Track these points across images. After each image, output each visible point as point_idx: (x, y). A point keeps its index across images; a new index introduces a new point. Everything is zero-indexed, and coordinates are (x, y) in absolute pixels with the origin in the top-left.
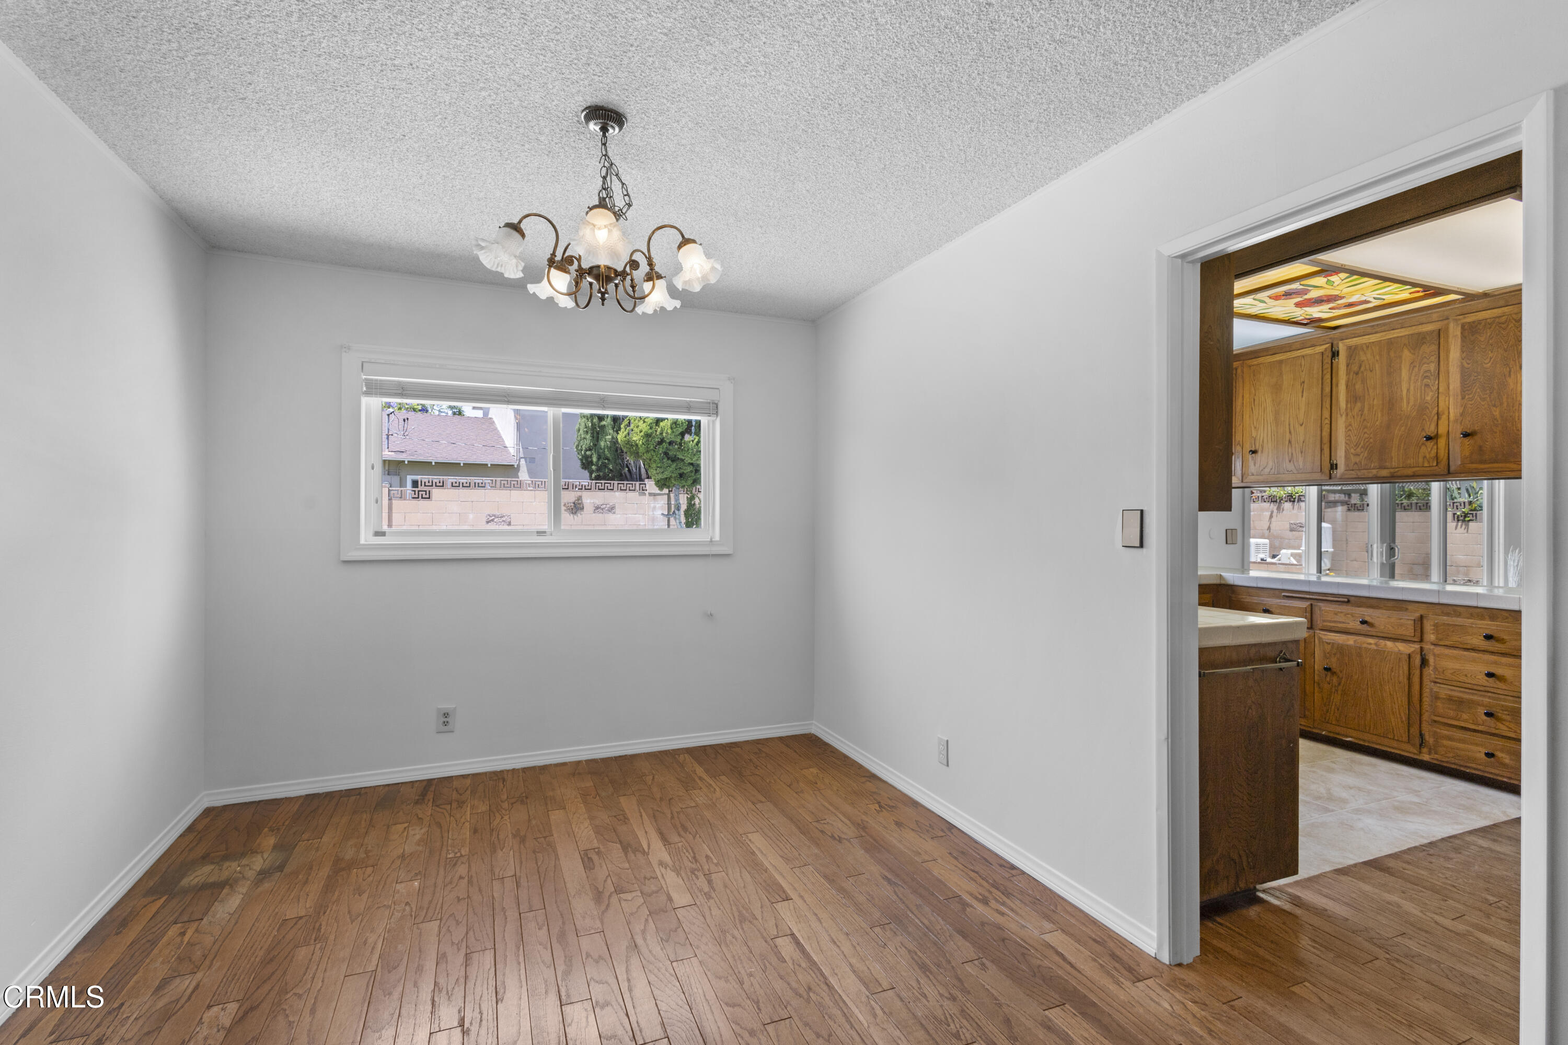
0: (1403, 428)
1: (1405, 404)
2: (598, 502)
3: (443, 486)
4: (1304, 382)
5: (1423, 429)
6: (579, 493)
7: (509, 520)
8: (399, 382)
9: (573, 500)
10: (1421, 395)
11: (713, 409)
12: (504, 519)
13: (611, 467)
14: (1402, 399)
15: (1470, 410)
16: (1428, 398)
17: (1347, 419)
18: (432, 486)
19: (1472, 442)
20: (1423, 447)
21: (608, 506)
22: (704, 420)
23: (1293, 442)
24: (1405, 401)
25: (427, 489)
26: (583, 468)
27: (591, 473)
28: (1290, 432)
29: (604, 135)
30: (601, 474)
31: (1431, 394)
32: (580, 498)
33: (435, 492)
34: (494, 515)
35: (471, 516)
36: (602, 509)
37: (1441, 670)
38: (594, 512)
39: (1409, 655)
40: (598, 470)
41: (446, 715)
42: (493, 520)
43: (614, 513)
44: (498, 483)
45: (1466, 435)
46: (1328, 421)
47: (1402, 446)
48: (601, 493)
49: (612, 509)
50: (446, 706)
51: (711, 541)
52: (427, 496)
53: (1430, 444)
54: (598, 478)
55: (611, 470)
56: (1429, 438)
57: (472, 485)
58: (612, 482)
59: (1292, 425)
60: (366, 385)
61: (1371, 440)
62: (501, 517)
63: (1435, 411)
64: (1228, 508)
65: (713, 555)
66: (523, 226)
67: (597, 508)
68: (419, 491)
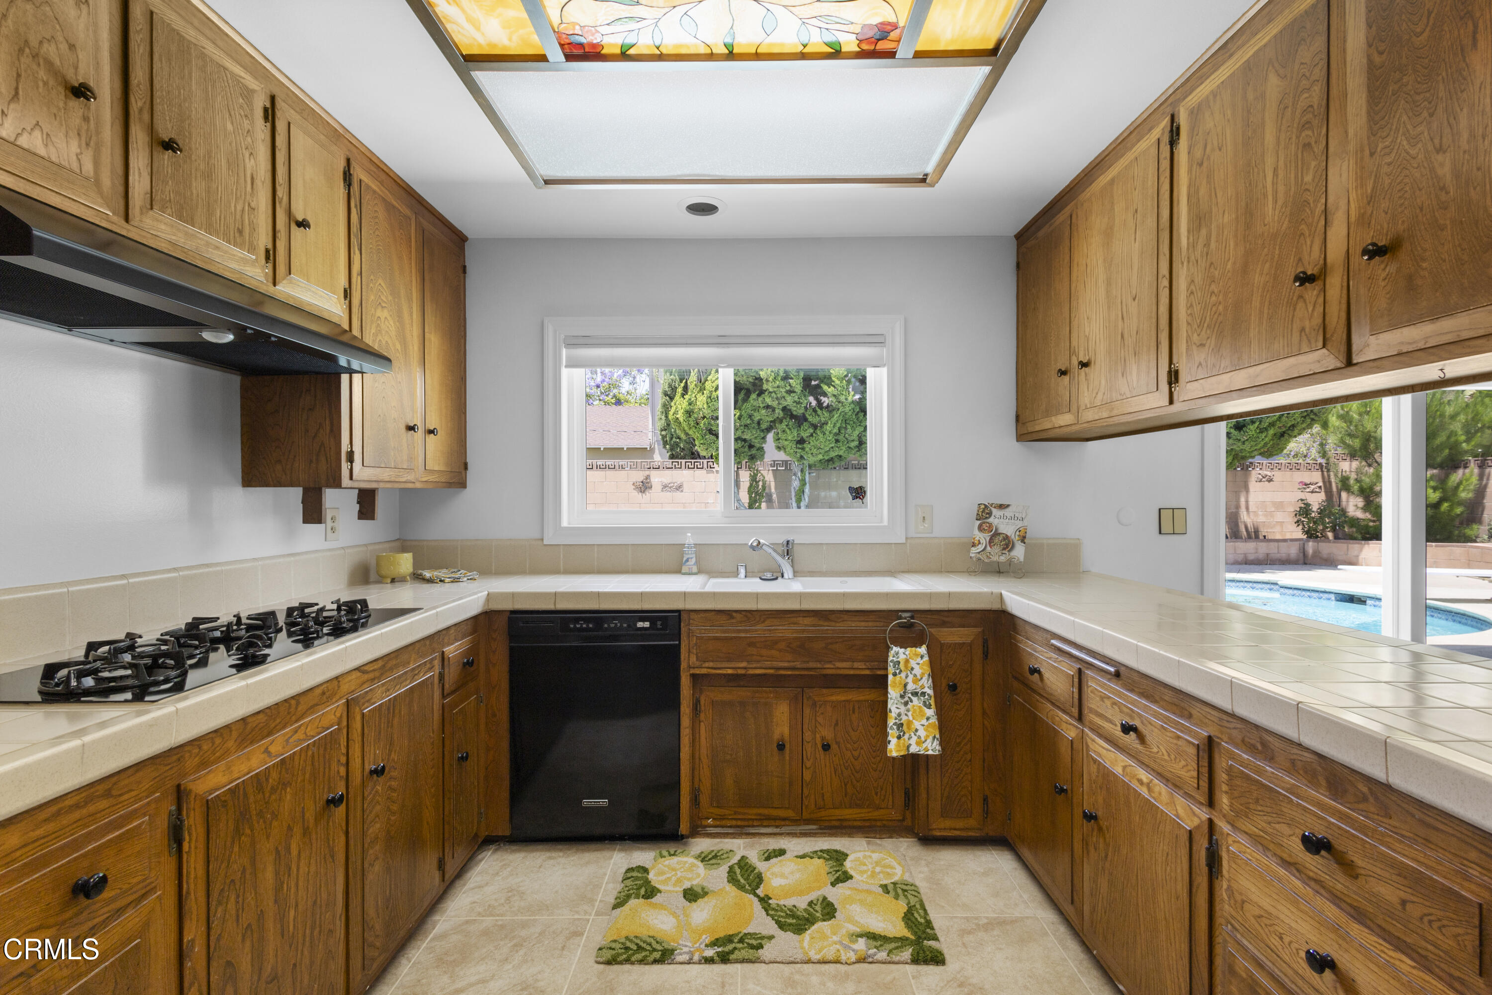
0: (1267, 265)
1: (1270, 206)
2: (666, 481)
4: (1136, 211)
5: (1300, 260)
6: (647, 473)
10: (1296, 177)
13: (682, 446)
14: (1265, 195)
15: (1387, 181)
16: (1308, 178)
17: (1188, 269)
19: (1392, 268)
20: (1301, 305)
23: (1126, 336)
24: (1270, 198)
28: (1123, 318)
31: (1313, 164)
37: (1239, 898)
39: (1190, 832)
45: (1376, 252)
46: (1166, 283)
47: (1266, 311)
49: (679, 488)
53: (1311, 292)
56: (1305, 279)
59: (1124, 304)
61: (1221, 308)
63: (1320, 207)
67: (665, 487)
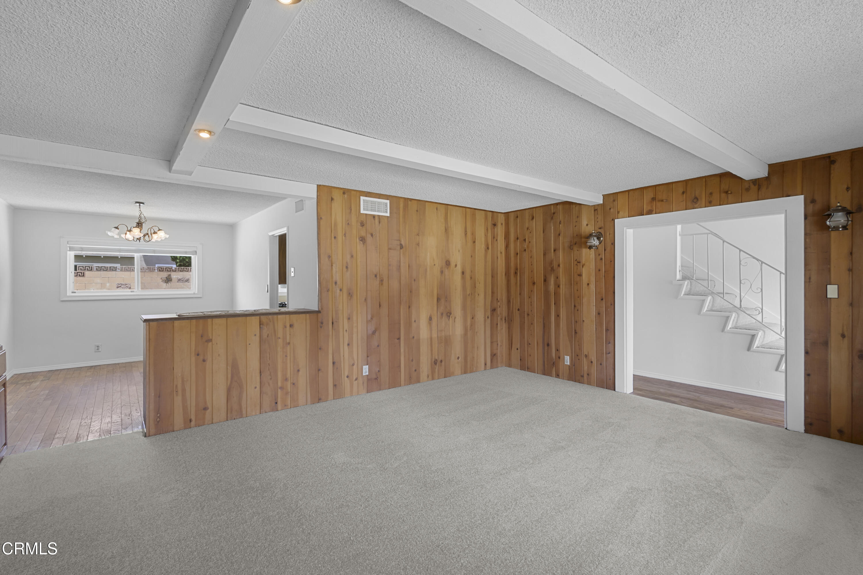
3: (91, 270)
7: (130, 286)
8: (81, 247)
9: (166, 276)
11: (195, 253)
12: (127, 286)
18: (85, 270)
21: (185, 279)
22: (193, 257)
25: (82, 271)
26: (172, 261)
27: (177, 263)
29: (140, 206)
30: (182, 264)
32: (170, 275)
33: (87, 273)
34: (121, 284)
35: (108, 285)
36: (182, 280)
38: (178, 282)
40: (180, 262)
41: (98, 347)
42: (120, 286)
43: (189, 282)
44: (123, 269)
48: (181, 273)
50: (97, 344)
51: (194, 293)
52: (82, 275)
54: (180, 266)
55: (187, 262)
57: (109, 269)
58: (187, 268)
60: (69, 248)
62: (126, 285)
64: (286, 284)
65: (195, 298)
66: (118, 227)
68: (77, 273)
